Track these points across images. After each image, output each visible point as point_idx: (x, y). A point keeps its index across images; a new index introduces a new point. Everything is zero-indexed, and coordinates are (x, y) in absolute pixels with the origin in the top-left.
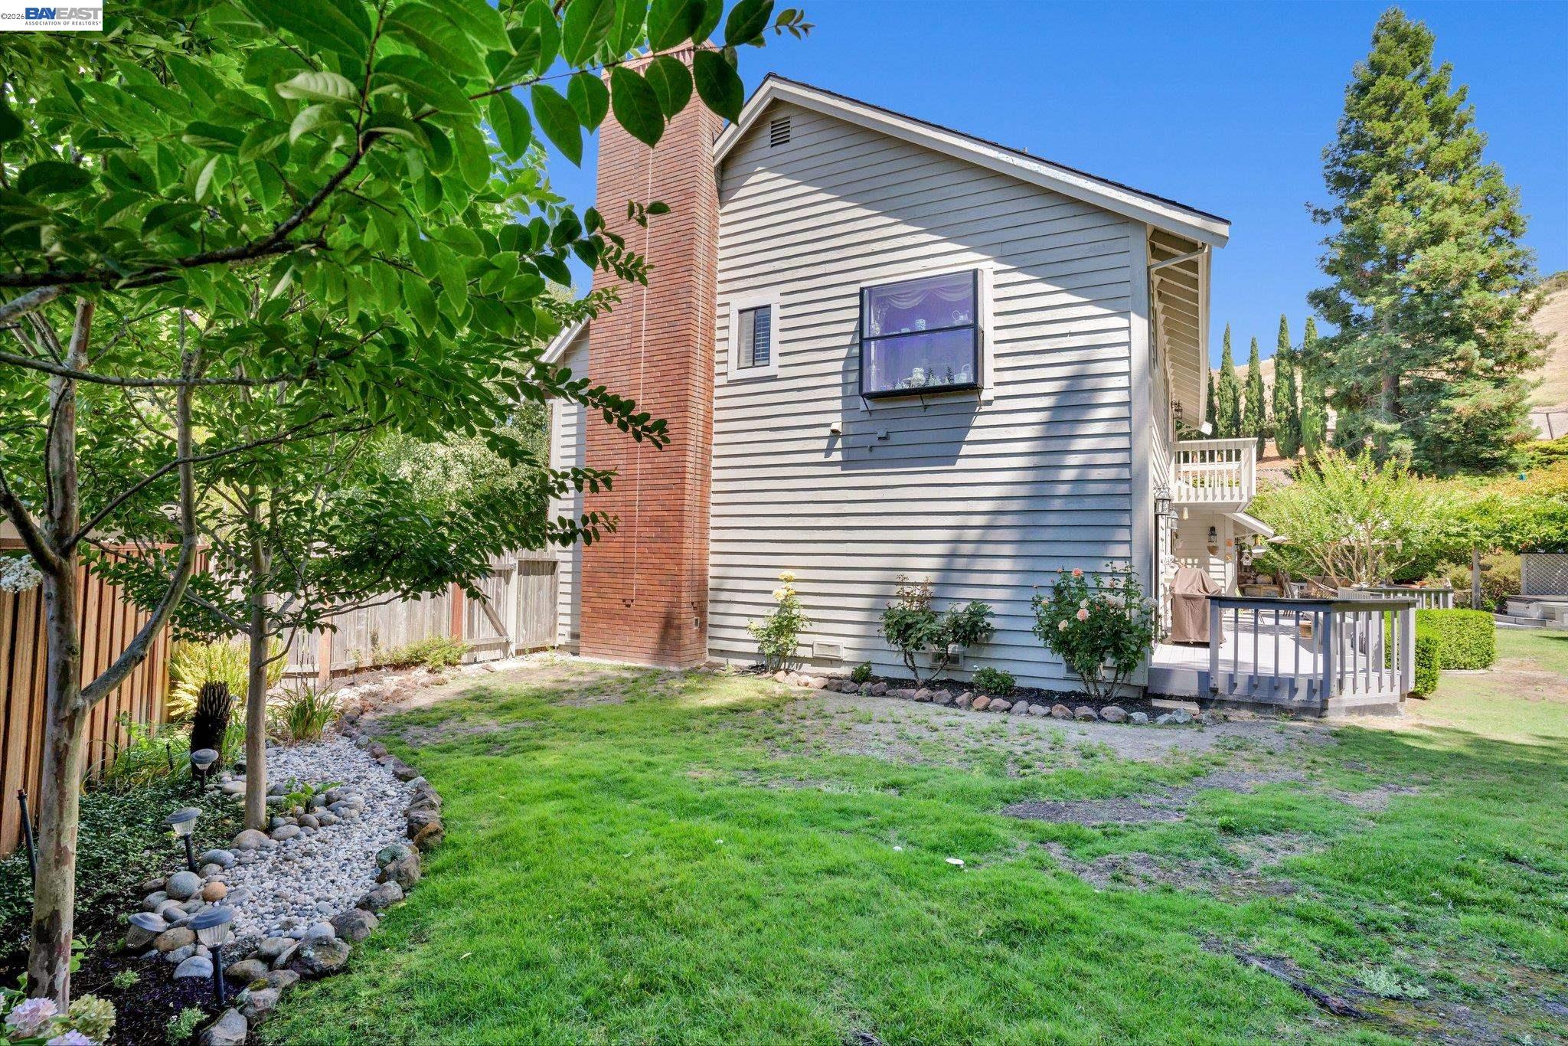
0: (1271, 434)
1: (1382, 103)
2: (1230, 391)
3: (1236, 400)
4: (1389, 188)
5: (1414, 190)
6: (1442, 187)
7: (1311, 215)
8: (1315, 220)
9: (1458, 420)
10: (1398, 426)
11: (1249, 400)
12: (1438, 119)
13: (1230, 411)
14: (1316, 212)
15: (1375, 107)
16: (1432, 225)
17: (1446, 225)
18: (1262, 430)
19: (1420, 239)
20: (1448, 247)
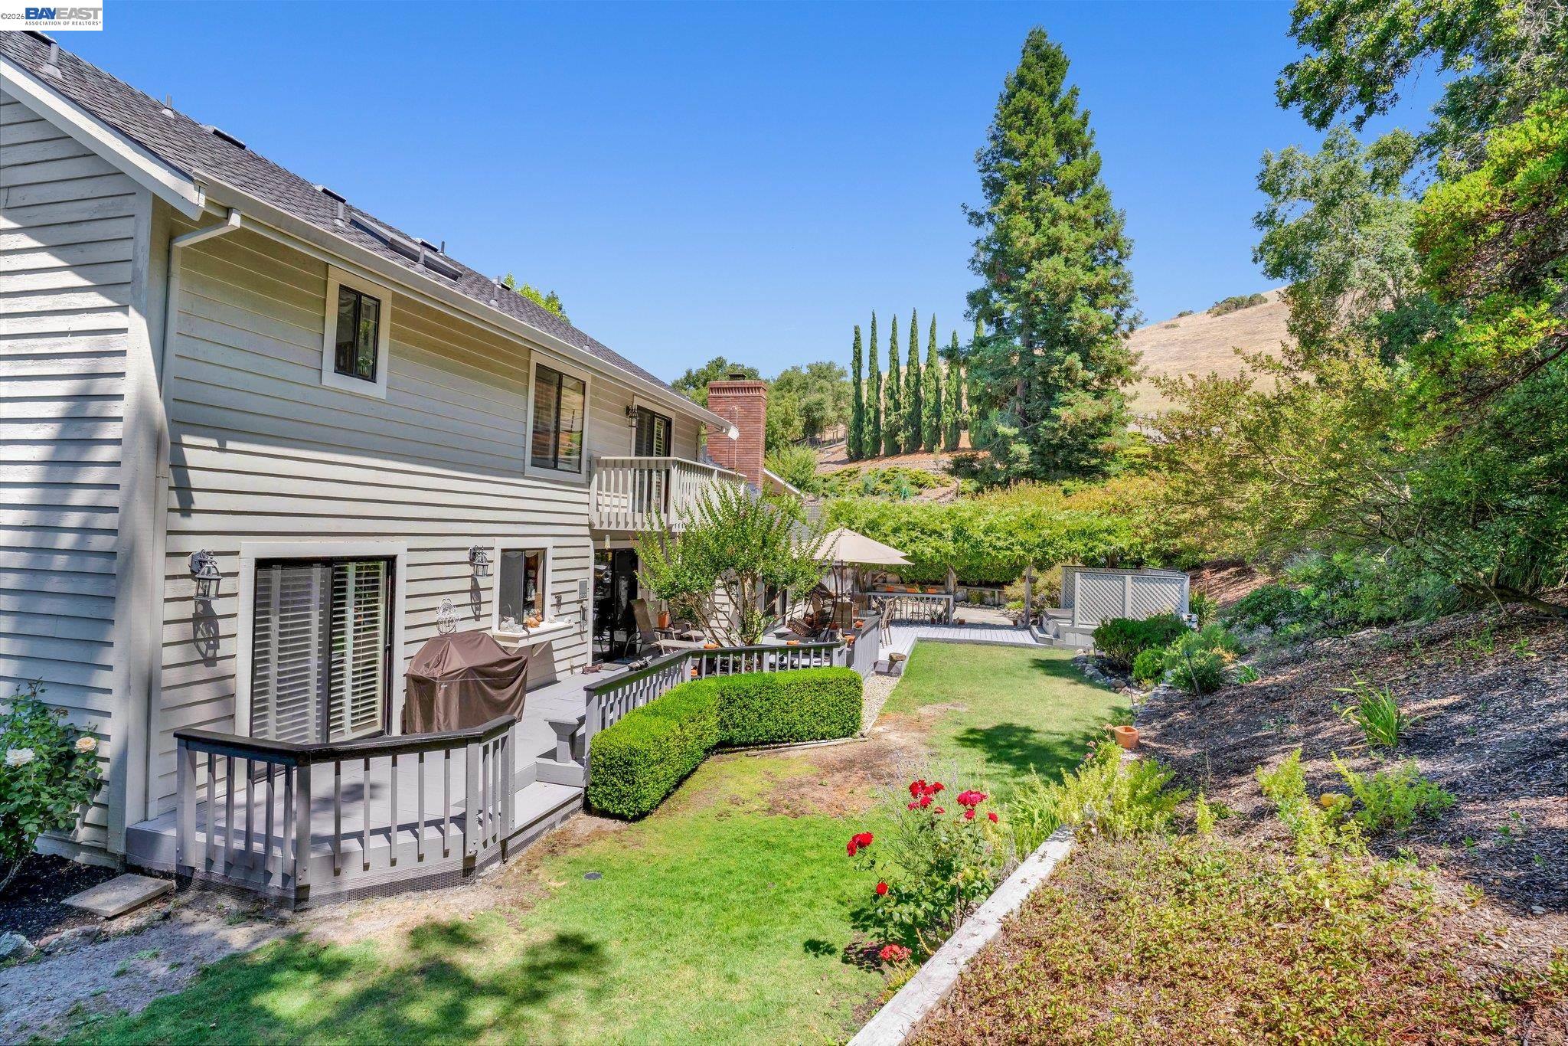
0: (966, 426)
1: (1021, 115)
2: (933, 382)
3: (938, 391)
4: (1020, 198)
5: (1041, 202)
6: (1059, 203)
7: (967, 217)
8: (970, 221)
9: (1064, 427)
10: (1016, 431)
11: (948, 393)
12: (1063, 139)
13: (932, 401)
14: (972, 214)
15: (1014, 118)
16: (1049, 238)
17: (1059, 239)
18: (957, 422)
19: (1038, 250)
20: (1057, 261)
